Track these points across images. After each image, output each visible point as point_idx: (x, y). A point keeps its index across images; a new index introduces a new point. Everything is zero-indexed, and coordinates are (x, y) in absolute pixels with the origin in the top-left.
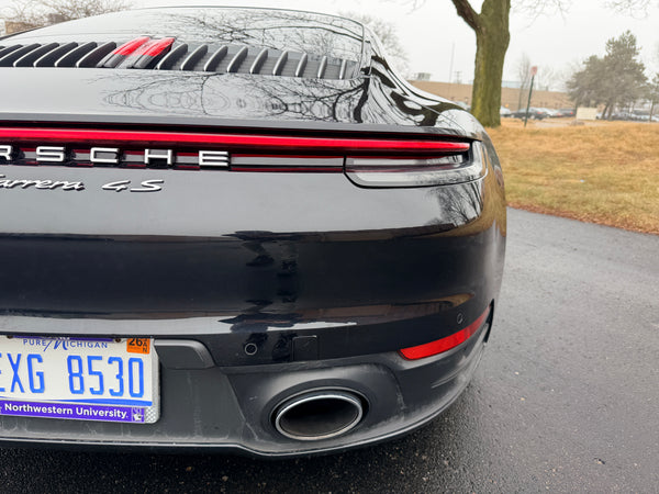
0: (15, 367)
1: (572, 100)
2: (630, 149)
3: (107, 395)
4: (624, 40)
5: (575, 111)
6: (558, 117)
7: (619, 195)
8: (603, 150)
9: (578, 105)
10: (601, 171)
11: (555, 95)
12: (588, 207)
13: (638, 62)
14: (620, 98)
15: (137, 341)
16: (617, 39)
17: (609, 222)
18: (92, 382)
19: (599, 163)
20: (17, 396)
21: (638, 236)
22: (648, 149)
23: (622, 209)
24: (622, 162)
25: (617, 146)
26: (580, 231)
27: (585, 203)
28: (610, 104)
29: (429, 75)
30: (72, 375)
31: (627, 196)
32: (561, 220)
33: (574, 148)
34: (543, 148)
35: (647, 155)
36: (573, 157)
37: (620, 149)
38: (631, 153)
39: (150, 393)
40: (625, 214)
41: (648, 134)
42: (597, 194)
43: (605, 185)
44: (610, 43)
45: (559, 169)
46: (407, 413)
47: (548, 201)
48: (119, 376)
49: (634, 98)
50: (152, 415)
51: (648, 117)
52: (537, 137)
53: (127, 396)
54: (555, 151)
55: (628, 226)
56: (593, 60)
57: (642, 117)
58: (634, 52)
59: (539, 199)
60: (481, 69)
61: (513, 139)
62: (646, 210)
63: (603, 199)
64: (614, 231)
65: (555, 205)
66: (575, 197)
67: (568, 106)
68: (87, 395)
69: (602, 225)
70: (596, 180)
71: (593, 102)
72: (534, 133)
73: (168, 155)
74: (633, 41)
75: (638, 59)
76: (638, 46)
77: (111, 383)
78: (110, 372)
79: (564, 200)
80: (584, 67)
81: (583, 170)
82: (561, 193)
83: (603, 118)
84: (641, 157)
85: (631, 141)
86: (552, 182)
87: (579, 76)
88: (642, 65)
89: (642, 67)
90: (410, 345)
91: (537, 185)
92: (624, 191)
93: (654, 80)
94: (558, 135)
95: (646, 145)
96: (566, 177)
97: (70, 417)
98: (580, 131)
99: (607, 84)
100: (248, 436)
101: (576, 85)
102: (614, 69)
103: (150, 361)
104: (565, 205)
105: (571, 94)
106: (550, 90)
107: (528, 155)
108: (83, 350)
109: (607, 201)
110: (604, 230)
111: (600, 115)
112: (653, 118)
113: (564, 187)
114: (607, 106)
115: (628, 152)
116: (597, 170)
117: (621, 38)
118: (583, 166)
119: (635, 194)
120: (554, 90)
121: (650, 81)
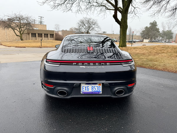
0: (86, 88)
1: (142, 37)
2: (156, 52)
3: (96, 91)
4: (154, 23)
5: (143, 40)
6: (139, 42)
7: (154, 63)
8: (150, 52)
9: (144, 39)
10: (150, 57)
11: (138, 36)
12: (148, 65)
13: (157, 28)
14: (154, 37)
15: (100, 84)
16: (152, 22)
17: (152, 68)
18: (94, 89)
19: (149, 55)
20: (86, 91)
21: (158, 71)
22: (160, 52)
23: (155, 65)
24: (154, 55)
25: (153, 51)
26: (147, 70)
27: (147, 64)
28: (151, 38)
29: (106, 32)
30: (92, 88)
31: (156, 63)
32: (142, 68)
33: (144, 52)
34: (137, 52)
35: (160, 53)
36: (144, 54)
37: (154, 52)
38: (157, 53)
39: (101, 90)
40: (155, 66)
41: (160, 48)
42: (150, 63)
43: (151, 60)
44: (150, 23)
45: (141, 57)
46: (128, 93)
47: (139, 64)
48: (97, 88)
49: (157, 37)
50: (101, 93)
51: (161, 41)
52: (135, 49)
53: (98, 91)
54: (140, 53)
55: (156, 69)
56: (146, 27)
57: (160, 41)
58: (156, 25)
59: (137, 64)
60: (122, 34)
61: (130, 50)
62: (160, 66)
63: (151, 64)
64: (153, 70)
65: (141, 65)
66: (145, 63)
67: (141, 39)
68: (94, 91)
69: (151, 69)
70: (149, 59)
71: (147, 38)
72: (135, 48)
73: (104, 64)
74: (156, 23)
75: (157, 27)
76: (157, 24)
77: (97, 89)
78: (96, 88)
79: (143, 64)
80: (145, 29)
81: (146, 57)
82: (142, 62)
83: (150, 42)
84: (158, 54)
85: (156, 50)
86: (140, 60)
87: (143, 31)
88: (159, 29)
89: (158, 29)
90: (129, 84)
91: (137, 61)
92: (155, 62)
93: (162, 32)
94: (140, 49)
95: (159, 51)
96: (143, 59)
97: (92, 93)
98: (145, 47)
99: (150, 33)
100: (111, 95)
101: (143, 34)
102: (152, 30)
103: (101, 86)
104: (143, 65)
105: (142, 36)
106: (136, 35)
107: (134, 54)
108: (93, 85)
109: (152, 64)
110: (152, 70)
111: (149, 41)
112: (162, 41)
113: (142, 61)
114: (151, 39)
115: (155, 53)
116: (149, 57)
117: (153, 22)
118: (146, 56)
119: (157, 62)
120: (137, 35)
121: (161, 32)
